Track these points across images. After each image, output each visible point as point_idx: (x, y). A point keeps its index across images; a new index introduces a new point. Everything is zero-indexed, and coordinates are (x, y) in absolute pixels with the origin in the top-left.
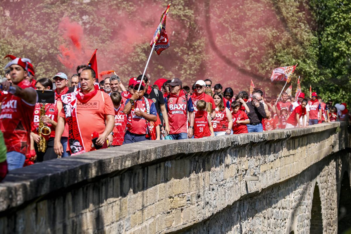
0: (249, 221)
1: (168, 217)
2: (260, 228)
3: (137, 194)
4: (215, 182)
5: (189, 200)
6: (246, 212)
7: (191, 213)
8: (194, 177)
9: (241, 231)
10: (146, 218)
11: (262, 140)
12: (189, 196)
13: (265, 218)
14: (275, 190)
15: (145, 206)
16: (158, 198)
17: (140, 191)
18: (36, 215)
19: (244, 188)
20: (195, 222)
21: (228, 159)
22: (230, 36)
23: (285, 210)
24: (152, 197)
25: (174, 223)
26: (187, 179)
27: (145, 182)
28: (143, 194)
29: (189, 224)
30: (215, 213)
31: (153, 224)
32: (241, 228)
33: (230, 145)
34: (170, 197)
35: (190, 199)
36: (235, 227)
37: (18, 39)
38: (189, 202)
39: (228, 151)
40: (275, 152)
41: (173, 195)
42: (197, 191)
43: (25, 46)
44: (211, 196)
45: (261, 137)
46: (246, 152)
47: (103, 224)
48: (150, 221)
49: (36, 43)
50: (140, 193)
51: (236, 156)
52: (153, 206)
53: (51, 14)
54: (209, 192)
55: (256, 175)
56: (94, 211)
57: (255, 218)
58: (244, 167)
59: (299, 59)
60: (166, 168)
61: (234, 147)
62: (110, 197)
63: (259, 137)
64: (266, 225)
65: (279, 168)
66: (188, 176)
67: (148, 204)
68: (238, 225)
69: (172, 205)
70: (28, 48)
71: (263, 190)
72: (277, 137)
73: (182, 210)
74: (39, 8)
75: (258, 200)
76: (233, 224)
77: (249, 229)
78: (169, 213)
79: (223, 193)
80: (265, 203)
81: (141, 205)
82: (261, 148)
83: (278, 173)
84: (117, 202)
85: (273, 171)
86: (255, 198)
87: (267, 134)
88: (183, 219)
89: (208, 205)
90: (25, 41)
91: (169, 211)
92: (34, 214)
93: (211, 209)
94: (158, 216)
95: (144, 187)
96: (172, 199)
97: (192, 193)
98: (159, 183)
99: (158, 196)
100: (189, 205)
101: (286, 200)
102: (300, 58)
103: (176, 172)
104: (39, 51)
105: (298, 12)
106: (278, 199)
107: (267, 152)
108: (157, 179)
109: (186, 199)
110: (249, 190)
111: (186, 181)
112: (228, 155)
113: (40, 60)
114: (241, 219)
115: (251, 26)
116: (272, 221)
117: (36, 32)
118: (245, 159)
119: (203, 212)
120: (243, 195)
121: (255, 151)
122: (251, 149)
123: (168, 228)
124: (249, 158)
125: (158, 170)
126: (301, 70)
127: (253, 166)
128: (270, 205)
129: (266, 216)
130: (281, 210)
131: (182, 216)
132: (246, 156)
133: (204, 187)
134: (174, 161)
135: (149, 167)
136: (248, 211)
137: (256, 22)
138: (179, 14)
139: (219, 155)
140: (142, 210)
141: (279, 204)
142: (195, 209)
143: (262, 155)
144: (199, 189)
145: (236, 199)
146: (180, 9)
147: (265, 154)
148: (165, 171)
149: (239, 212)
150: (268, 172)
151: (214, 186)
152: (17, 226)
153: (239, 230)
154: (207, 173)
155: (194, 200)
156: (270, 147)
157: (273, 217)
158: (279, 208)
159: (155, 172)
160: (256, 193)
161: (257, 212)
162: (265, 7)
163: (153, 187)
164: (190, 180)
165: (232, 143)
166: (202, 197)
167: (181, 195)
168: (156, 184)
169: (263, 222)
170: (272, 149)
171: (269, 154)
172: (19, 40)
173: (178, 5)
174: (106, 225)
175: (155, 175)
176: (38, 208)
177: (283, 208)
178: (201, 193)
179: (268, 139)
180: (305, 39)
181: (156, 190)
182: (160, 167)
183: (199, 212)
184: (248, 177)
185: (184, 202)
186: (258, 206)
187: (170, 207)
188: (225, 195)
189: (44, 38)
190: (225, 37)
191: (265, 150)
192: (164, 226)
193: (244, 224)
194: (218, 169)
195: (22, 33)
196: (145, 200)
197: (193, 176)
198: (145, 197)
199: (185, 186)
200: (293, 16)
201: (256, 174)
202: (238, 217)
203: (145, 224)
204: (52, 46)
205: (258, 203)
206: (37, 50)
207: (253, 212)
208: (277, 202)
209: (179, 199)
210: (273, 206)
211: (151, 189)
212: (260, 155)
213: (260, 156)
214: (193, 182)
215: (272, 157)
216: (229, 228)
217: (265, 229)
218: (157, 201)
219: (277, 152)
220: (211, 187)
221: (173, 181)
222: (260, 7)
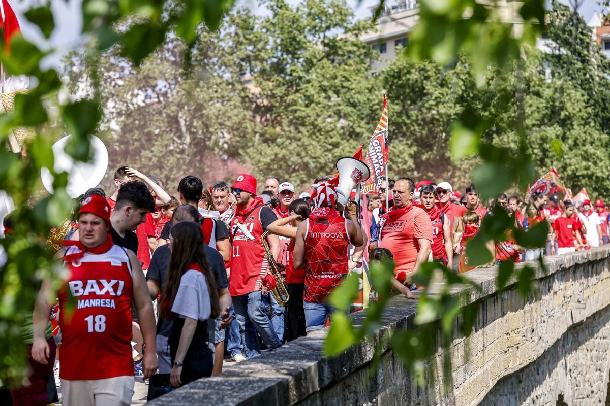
0: (573, 355)
1: (506, 357)
2: (583, 362)
3: (478, 333)
4: (545, 312)
5: (524, 336)
6: (570, 344)
7: (527, 351)
8: (528, 309)
9: (566, 367)
10: (487, 360)
11: (586, 261)
12: (524, 331)
13: (587, 350)
14: (597, 318)
15: (486, 345)
16: (497, 336)
17: (481, 329)
18: (393, 364)
19: (570, 317)
20: (530, 361)
21: (556, 285)
22: (509, 137)
23: (606, 340)
24: (491, 335)
25: (511, 364)
26: (522, 311)
27: (485, 318)
28: (483, 332)
29: (525, 364)
30: (547, 349)
31: (493, 366)
32: (566, 363)
33: (558, 269)
34: (507, 334)
35: (525, 334)
36: (560, 362)
37: (269, 146)
38: (524, 338)
39: (556, 276)
40: (598, 273)
41: (510, 331)
42: (531, 325)
43: (276, 155)
44: (542, 329)
45: (585, 257)
46: (571, 276)
47: (451, 369)
48: (491, 363)
49: (288, 150)
50: (480, 331)
51: (562, 281)
52: (492, 345)
53: (305, 117)
54: (541, 325)
55: (580, 302)
56: (442, 356)
57: (578, 351)
58: (569, 292)
59: (588, 161)
60: (503, 300)
61: (561, 271)
62: (456, 338)
63: (583, 258)
64: (589, 358)
65: (602, 292)
66: (523, 309)
67: (488, 343)
68: (563, 361)
69: (509, 343)
70: (280, 156)
71: (587, 318)
72: (599, 257)
73: (518, 347)
74: (291, 111)
75: (581, 330)
76: (559, 359)
77: (573, 365)
78: (506, 352)
79: (553, 325)
80: (587, 333)
81: (482, 345)
82: (584, 269)
83: (601, 297)
84: (462, 343)
85: (595, 296)
86: (578, 328)
87: (590, 253)
88: (520, 358)
89: (541, 340)
90: (277, 149)
91: (507, 349)
92: (391, 362)
93: (544, 345)
94: (497, 356)
95: (484, 325)
96: (508, 336)
97: (526, 327)
98: (497, 318)
99: (496, 333)
100: (524, 341)
101: (606, 328)
102: (590, 159)
103: (512, 304)
104: (292, 159)
105: (586, 107)
106: (599, 327)
107: (590, 274)
108: (495, 313)
109: (521, 334)
110: (574, 319)
111: (521, 313)
112: (556, 280)
113: (294, 170)
114: (566, 353)
115: (533, 125)
116: (594, 352)
117: (289, 138)
118: (569, 283)
119: (538, 349)
120: (569, 326)
121: (578, 273)
122: (574, 272)
123: (506, 369)
124: (573, 283)
125: (496, 303)
126: (593, 174)
127: (577, 292)
128: (592, 335)
129: (589, 348)
130: (602, 340)
131: (518, 355)
132: (571, 280)
133: (537, 320)
134: (509, 292)
135: (488, 301)
136: (572, 343)
137: (538, 120)
138: (449, 112)
139: (548, 281)
140: (483, 350)
141: (600, 334)
142: (530, 346)
143: (585, 278)
144: (532, 322)
145: (564, 331)
146: (451, 107)
147: (587, 277)
148: (501, 304)
149: (563, 346)
150: (591, 297)
151: (545, 318)
152: (378, 377)
153: (564, 366)
154: (539, 302)
155: (529, 335)
156: (592, 268)
157: (595, 349)
158: (601, 338)
159: (493, 305)
160: (581, 323)
161: (580, 344)
162: (548, 102)
163: (492, 323)
164: (524, 312)
165: (561, 265)
166: (535, 331)
167: (516, 330)
168: (494, 320)
169: (586, 355)
170: (594, 270)
171: (592, 276)
172: (271, 148)
173: (447, 102)
174: (453, 370)
175: (493, 309)
176: (395, 355)
177: (604, 338)
178: (535, 327)
179: (591, 258)
180: (596, 138)
181: (494, 325)
182: (497, 299)
183: (534, 349)
184: (573, 304)
185: (519, 338)
186: (581, 337)
187: (507, 346)
188: (554, 327)
189: (298, 145)
190: (503, 138)
191: (588, 272)
192: (502, 368)
193: (569, 358)
194: (547, 297)
195: (274, 141)
196: (486, 339)
197: (527, 307)
198: (485, 336)
199: (521, 320)
200: (580, 111)
201: (580, 300)
202: (562, 351)
203: (486, 367)
204: (307, 153)
205: (581, 334)
206: (290, 158)
207: (577, 344)
208: (599, 331)
209: (515, 335)
210: (596, 336)
211: (490, 325)
212: (583, 277)
213: (584, 280)
214: (528, 315)
215: (593, 280)
216: (555, 364)
217: (588, 363)
218: (495, 339)
219: (599, 274)
220: (543, 318)
221: (510, 314)
222: (542, 103)
